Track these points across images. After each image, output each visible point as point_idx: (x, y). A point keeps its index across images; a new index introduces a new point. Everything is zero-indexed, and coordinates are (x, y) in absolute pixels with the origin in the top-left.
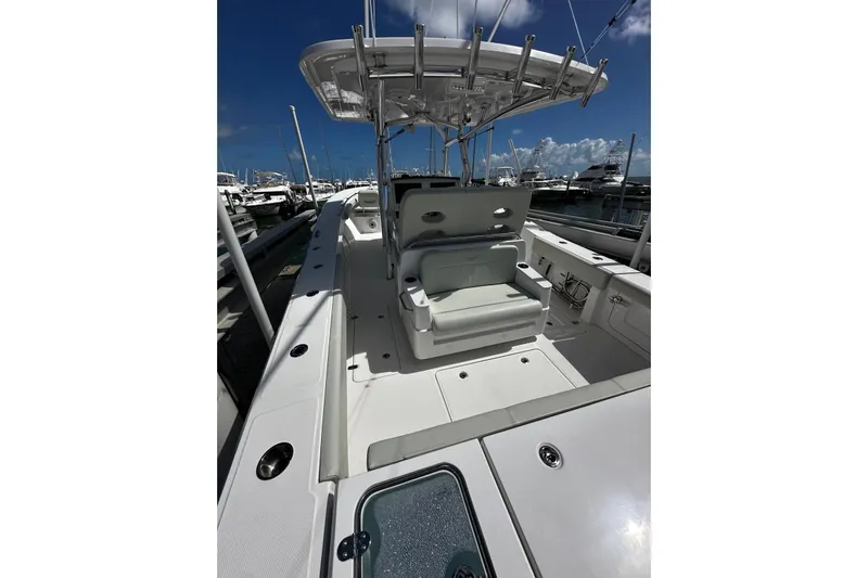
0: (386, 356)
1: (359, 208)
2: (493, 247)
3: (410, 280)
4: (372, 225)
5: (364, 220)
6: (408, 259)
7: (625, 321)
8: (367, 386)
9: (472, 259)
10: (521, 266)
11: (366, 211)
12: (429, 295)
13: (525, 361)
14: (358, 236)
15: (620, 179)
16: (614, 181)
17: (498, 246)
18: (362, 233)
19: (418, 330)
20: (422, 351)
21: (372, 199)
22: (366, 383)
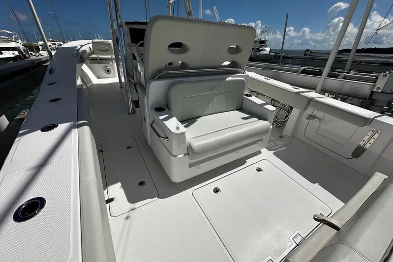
0: (142, 184)
1: (94, 56)
2: (228, 79)
3: (160, 110)
4: (108, 71)
5: (99, 67)
6: (156, 89)
7: (317, 133)
8: (127, 218)
9: (212, 89)
10: (247, 95)
11: (102, 59)
12: (182, 122)
13: (259, 170)
14: (95, 81)
15: (268, 49)
16: (265, 50)
17: (230, 78)
18: (99, 78)
19: (175, 156)
20: (178, 174)
21: (106, 47)
22: (126, 215)
